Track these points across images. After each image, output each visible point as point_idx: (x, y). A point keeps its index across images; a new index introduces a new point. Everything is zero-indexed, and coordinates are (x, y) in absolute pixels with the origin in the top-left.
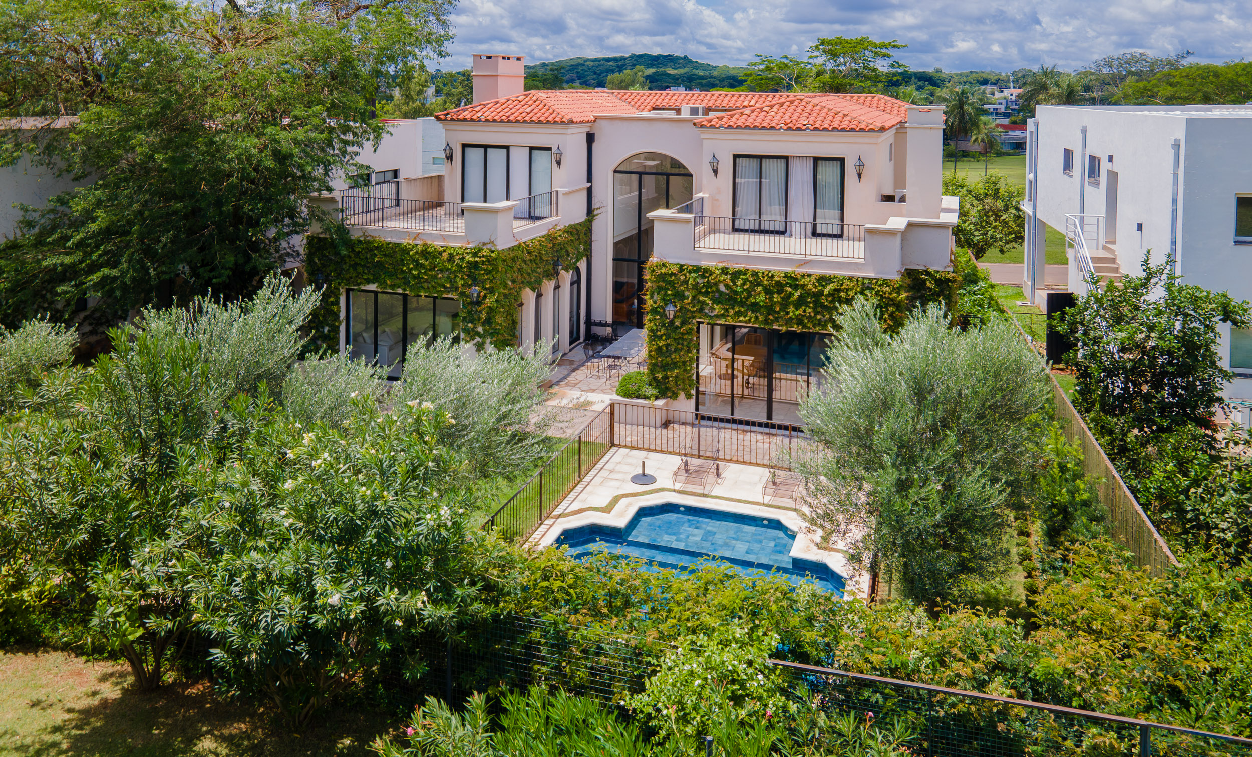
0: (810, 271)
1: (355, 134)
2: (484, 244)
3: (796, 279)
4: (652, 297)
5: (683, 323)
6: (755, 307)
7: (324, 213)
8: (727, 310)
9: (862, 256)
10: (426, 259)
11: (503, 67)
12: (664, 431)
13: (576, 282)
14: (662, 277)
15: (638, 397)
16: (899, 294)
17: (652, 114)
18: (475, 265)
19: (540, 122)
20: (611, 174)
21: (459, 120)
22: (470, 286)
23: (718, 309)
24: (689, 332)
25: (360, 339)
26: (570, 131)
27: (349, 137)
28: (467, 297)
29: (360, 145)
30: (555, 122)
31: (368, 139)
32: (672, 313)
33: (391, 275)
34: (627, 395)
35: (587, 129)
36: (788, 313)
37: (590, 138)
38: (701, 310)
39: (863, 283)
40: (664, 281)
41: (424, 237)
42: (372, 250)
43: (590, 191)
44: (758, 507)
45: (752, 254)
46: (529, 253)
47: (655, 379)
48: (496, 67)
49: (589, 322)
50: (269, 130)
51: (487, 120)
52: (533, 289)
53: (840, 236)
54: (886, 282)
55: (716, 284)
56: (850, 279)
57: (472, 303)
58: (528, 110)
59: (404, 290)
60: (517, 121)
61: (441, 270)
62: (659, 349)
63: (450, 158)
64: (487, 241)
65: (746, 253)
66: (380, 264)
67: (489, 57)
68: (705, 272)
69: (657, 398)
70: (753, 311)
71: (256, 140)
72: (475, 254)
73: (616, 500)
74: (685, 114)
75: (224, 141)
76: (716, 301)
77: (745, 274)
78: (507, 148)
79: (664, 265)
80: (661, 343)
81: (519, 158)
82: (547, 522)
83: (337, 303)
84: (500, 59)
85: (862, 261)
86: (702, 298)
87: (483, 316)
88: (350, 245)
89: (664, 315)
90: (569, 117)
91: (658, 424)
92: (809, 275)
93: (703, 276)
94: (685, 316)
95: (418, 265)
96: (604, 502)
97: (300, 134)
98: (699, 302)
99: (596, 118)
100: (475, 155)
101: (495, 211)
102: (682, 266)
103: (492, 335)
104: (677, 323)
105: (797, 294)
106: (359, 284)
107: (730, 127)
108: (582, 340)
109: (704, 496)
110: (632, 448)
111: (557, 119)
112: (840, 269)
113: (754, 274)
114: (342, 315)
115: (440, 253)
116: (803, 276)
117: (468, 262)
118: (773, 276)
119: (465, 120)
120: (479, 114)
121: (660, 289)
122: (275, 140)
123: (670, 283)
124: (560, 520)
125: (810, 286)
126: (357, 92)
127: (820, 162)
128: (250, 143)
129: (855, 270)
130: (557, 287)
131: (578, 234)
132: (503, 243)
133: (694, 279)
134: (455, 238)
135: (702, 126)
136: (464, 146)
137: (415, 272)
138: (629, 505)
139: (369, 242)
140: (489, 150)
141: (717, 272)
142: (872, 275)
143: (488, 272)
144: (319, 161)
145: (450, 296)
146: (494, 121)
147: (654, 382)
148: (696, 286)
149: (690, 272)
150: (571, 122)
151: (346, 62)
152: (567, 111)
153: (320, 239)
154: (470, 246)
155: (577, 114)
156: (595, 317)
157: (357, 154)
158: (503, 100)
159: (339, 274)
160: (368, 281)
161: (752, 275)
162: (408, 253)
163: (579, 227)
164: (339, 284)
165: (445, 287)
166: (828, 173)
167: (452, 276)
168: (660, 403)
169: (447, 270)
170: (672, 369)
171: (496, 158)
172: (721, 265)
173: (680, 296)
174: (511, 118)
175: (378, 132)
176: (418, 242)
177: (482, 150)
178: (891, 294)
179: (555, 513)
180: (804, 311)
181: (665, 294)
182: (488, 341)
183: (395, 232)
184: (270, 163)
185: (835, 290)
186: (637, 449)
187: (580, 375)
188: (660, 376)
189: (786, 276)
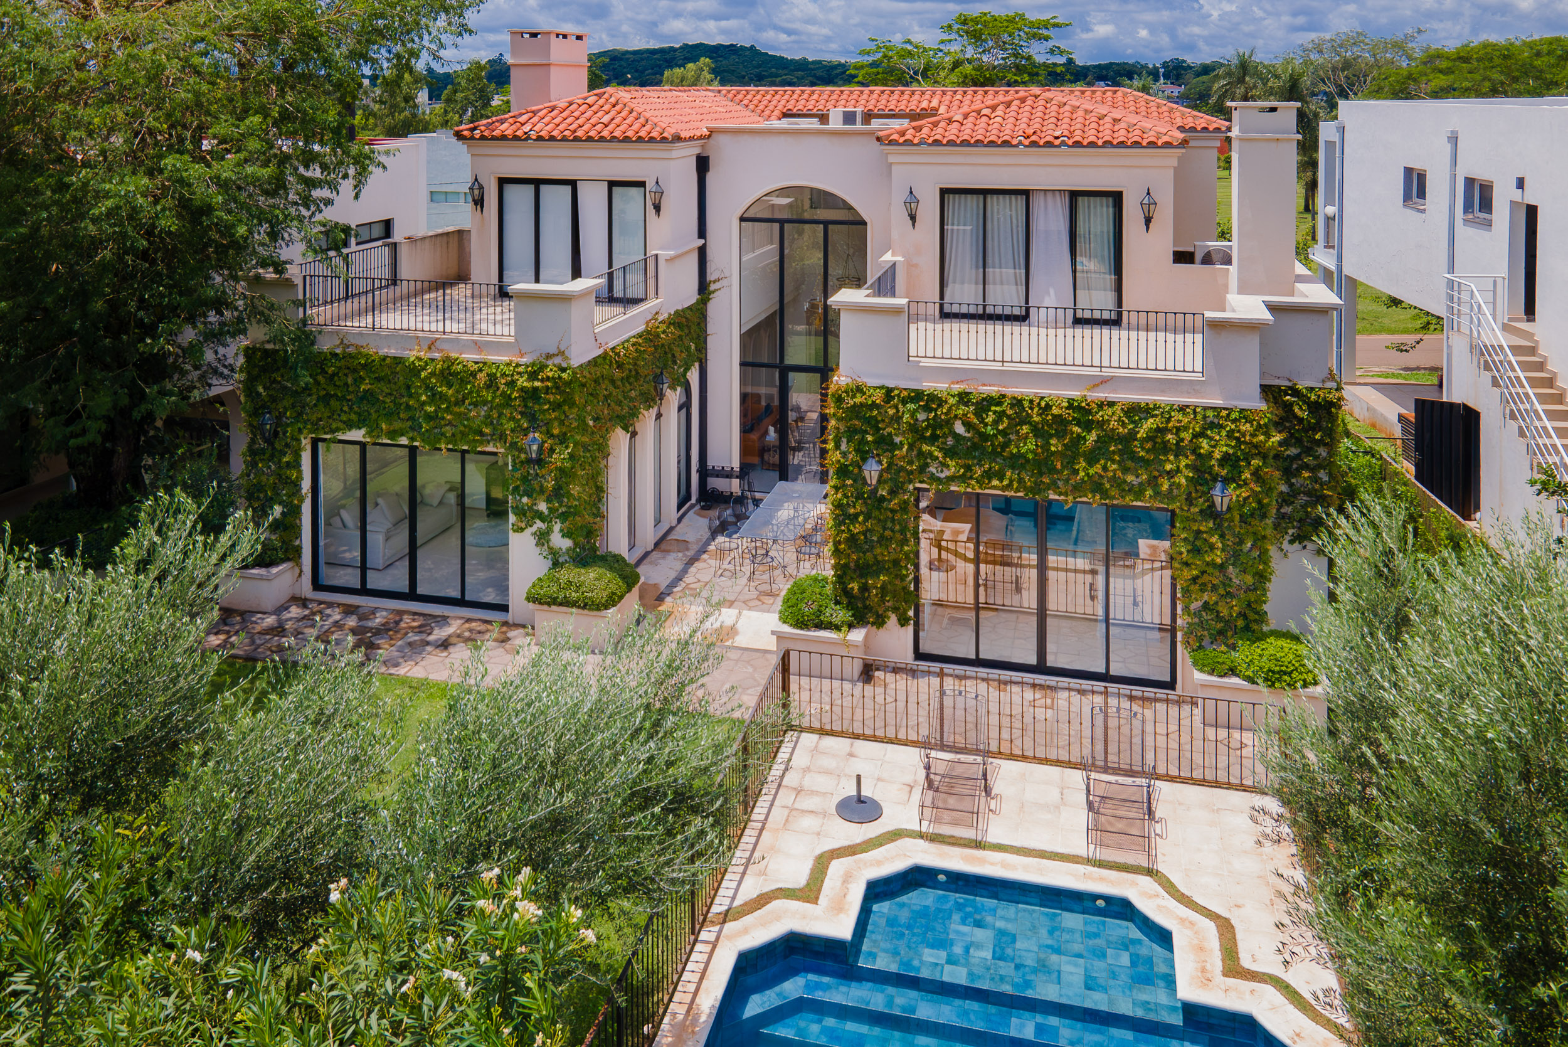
0: (1112, 396)
1: (324, 167)
2: (549, 356)
3: (1089, 412)
4: (837, 447)
5: (893, 492)
6: (1017, 462)
7: (272, 307)
8: (968, 468)
9: (1198, 368)
10: (450, 386)
11: (558, 51)
12: (869, 688)
13: (685, 406)
14: (856, 410)
15: (819, 626)
16: (1268, 436)
17: (784, 124)
18: (532, 395)
19: (627, 140)
20: (736, 223)
21: (494, 138)
22: (526, 432)
23: (953, 467)
24: (904, 507)
25: (336, 521)
26: (675, 154)
27: (315, 172)
28: (521, 450)
29: (333, 186)
30: (652, 140)
31: (345, 176)
32: (875, 475)
33: (390, 415)
34: (801, 624)
35: (697, 151)
36: (1076, 472)
37: (703, 164)
38: (923, 468)
39: (1205, 417)
40: (858, 418)
41: (445, 346)
42: (355, 371)
43: (702, 252)
44: (1081, 868)
45: (1008, 367)
46: (620, 366)
47: (847, 592)
48: (547, 53)
49: (705, 472)
50: (169, 161)
51: (540, 138)
52: (625, 429)
53: (1116, 322)
54: (1245, 415)
55: (949, 423)
56: (1183, 409)
57: (529, 461)
58: (606, 119)
59: (412, 439)
60: (590, 139)
61: (475, 405)
62: (852, 539)
63: (479, 202)
64: (553, 350)
65: (997, 366)
66: (370, 396)
67: (534, 35)
68: (931, 401)
69: (851, 626)
70: (1013, 468)
71: (145, 180)
72: (533, 376)
73: (821, 864)
74: (836, 122)
75: (85, 184)
76: (950, 453)
77: (999, 404)
78: (573, 184)
79: (859, 389)
80: (857, 529)
81: (593, 200)
82: (704, 936)
83: (296, 464)
84: (553, 37)
85: (1198, 377)
86: (925, 448)
87: (550, 484)
88: (318, 363)
89: (860, 479)
90: (673, 131)
91: (856, 675)
92: (1111, 404)
93: (927, 409)
94: (895, 478)
95: (435, 397)
96: (797, 874)
97: (227, 168)
98: (921, 454)
99: (712, 132)
100: (520, 199)
101: (565, 299)
102: (889, 391)
103: (564, 517)
104: (883, 492)
105: (1092, 437)
106: (333, 431)
107: (937, 142)
108: (693, 501)
109: (978, 845)
110: (823, 732)
111: (654, 134)
112: (1163, 392)
113: (1017, 402)
114: (306, 485)
115: (473, 374)
116: (1101, 406)
117: (522, 389)
118: (1048, 407)
119: (503, 138)
120: (527, 128)
121: (851, 432)
122: (181, 181)
123: (869, 421)
124: (728, 926)
125: (1113, 424)
126: (327, 93)
127: (1082, 201)
128: (136, 184)
129: (1189, 394)
130: (659, 416)
131: (688, 327)
132: (581, 354)
133: (913, 414)
134: (498, 347)
135: (891, 143)
136: (503, 182)
137: (430, 409)
138: (847, 878)
139: (351, 356)
140: (544, 189)
141: (952, 401)
142: (1219, 402)
143: (557, 406)
144: (261, 217)
145: (490, 448)
146: (552, 138)
147: (845, 596)
148: (913, 428)
149: (904, 402)
150: (677, 138)
151: (310, 41)
152: (667, 120)
153: (266, 353)
154: (524, 360)
155: (683, 126)
156: (713, 462)
157: (328, 202)
158: (562, 104)
159: (300, 414)
160: (350, 425)
161: (1012, 406)
162: (418, 375)
163: (688, 314)
164: (300, 431)
165: (481, 434)
166: (1095, 221)
167: (495, 414)
168: (857, 635)
169: (485, 403)
170: (877, 574)
171: (556, 200)
172: (957, 388)
173: (886, 443)
174: (579, 133)
175: (363, 164)
176: (437, 355)
177: (531, 188)
178: (1253, 435)
179: (715, 909)
180: (1105, 468)
181: (863, 441)
182: (557, 527)
183: (395, 335)
184: (169, 223)
185: (1158, 430)
186: (830, 733)
187: (703, 571)
188: (854, 586)
189: (1070, 406)
